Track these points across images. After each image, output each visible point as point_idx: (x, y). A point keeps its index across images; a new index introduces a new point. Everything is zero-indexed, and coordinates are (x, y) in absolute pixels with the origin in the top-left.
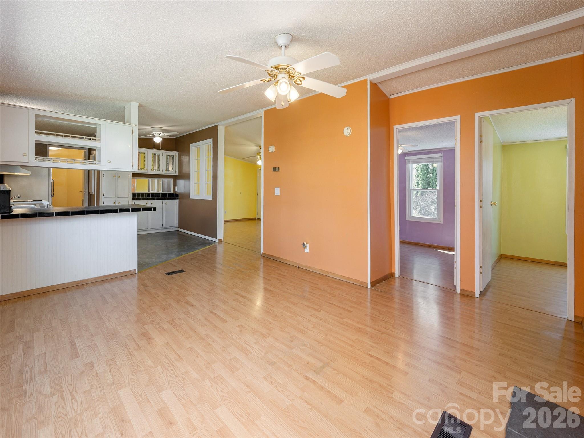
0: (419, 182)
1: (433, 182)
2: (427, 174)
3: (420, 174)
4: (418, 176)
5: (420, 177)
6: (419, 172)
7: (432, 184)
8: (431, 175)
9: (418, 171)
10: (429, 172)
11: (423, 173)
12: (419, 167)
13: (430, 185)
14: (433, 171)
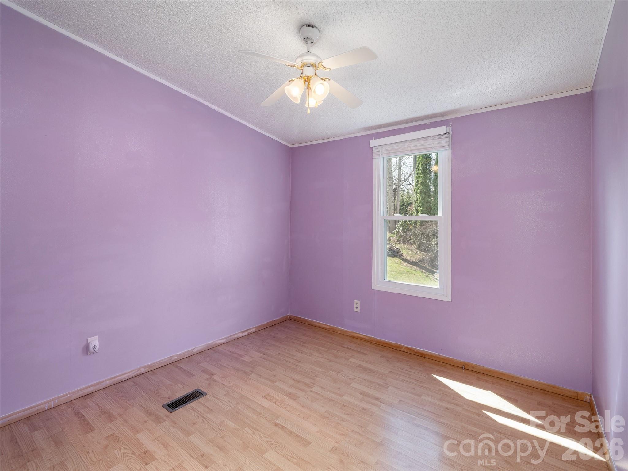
0: (418, 208)
1: (435, 208)
2: (428, 198)
3: (419, 198)
4: (417, 200)
5: (419, 202)
6: (419, 195)
7: (433, 210)
8: (433, 198)
9: (417, 194)
10: (430, 195)
11: (422, 197)
12: (418, 188)
13: (432, 212)
14: (435, 193)
